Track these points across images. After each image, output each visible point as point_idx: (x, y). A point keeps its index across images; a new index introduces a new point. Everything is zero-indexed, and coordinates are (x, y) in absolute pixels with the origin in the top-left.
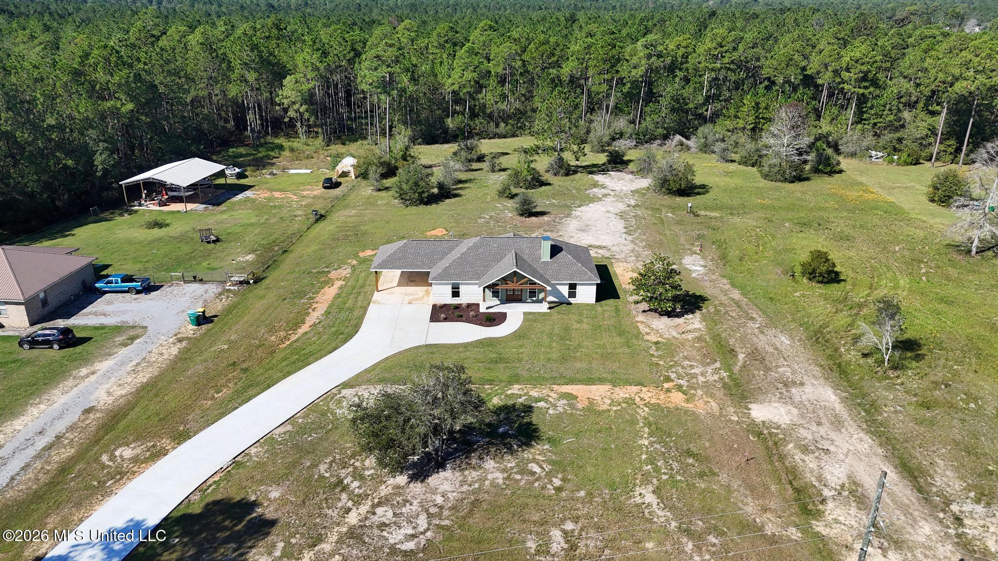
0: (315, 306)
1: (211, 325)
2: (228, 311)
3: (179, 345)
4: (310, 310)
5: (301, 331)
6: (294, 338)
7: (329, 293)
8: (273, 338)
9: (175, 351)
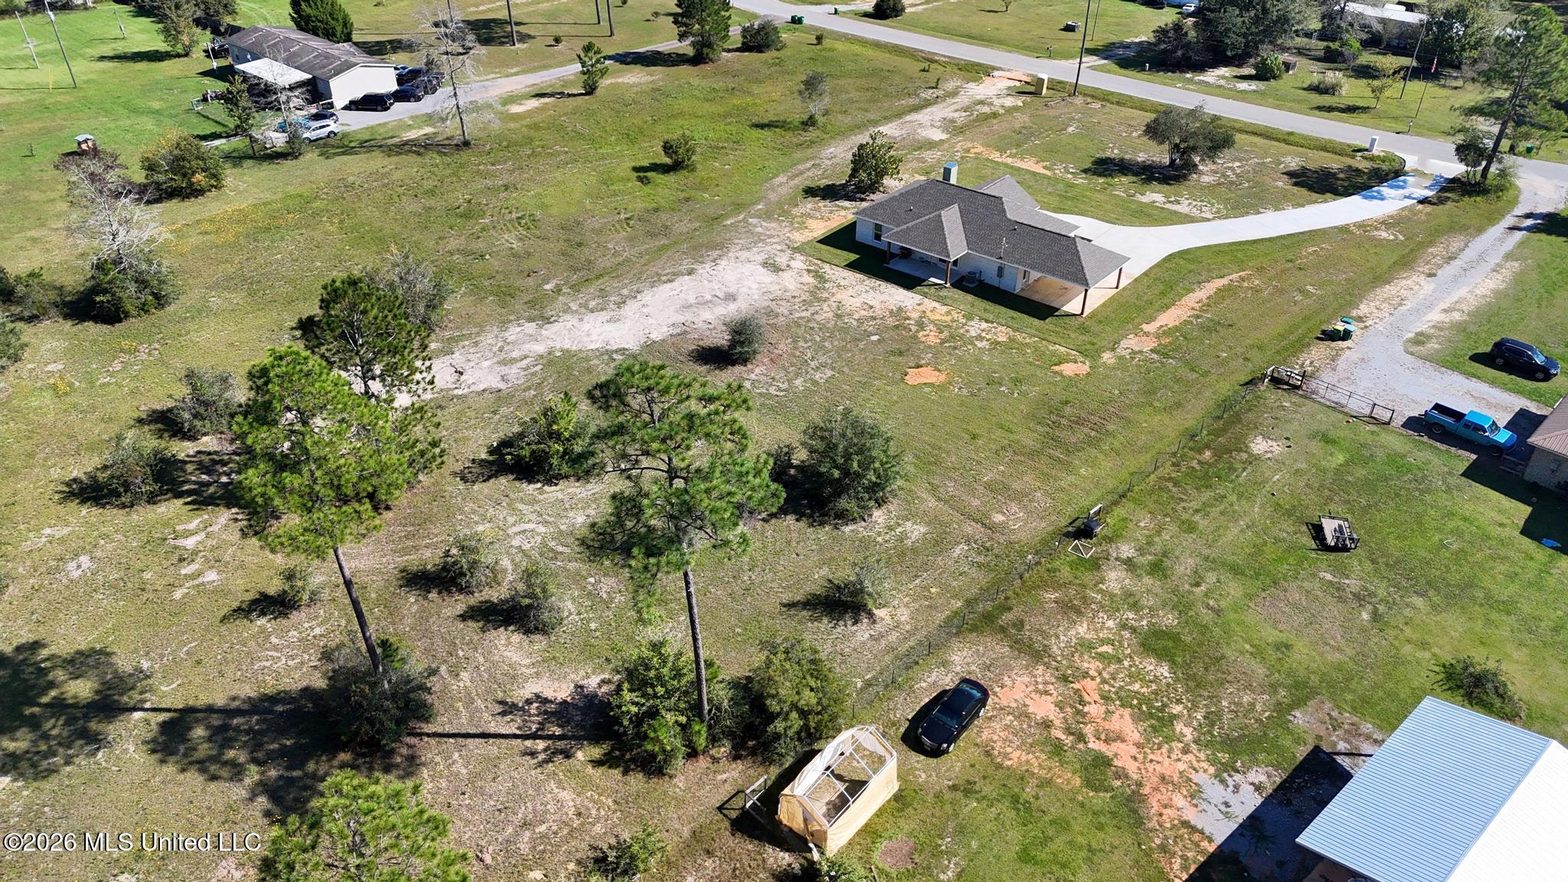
0: (1197, 306)
1: (1325, 327)
2: (1301, 346)
3: (1361, 313)
4: (1205, 301)
5: (1225, 281)
6: (1235, 276)
7: (1170, 318)
8: (1257, 282)
9: (1363, 309)
